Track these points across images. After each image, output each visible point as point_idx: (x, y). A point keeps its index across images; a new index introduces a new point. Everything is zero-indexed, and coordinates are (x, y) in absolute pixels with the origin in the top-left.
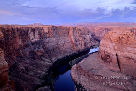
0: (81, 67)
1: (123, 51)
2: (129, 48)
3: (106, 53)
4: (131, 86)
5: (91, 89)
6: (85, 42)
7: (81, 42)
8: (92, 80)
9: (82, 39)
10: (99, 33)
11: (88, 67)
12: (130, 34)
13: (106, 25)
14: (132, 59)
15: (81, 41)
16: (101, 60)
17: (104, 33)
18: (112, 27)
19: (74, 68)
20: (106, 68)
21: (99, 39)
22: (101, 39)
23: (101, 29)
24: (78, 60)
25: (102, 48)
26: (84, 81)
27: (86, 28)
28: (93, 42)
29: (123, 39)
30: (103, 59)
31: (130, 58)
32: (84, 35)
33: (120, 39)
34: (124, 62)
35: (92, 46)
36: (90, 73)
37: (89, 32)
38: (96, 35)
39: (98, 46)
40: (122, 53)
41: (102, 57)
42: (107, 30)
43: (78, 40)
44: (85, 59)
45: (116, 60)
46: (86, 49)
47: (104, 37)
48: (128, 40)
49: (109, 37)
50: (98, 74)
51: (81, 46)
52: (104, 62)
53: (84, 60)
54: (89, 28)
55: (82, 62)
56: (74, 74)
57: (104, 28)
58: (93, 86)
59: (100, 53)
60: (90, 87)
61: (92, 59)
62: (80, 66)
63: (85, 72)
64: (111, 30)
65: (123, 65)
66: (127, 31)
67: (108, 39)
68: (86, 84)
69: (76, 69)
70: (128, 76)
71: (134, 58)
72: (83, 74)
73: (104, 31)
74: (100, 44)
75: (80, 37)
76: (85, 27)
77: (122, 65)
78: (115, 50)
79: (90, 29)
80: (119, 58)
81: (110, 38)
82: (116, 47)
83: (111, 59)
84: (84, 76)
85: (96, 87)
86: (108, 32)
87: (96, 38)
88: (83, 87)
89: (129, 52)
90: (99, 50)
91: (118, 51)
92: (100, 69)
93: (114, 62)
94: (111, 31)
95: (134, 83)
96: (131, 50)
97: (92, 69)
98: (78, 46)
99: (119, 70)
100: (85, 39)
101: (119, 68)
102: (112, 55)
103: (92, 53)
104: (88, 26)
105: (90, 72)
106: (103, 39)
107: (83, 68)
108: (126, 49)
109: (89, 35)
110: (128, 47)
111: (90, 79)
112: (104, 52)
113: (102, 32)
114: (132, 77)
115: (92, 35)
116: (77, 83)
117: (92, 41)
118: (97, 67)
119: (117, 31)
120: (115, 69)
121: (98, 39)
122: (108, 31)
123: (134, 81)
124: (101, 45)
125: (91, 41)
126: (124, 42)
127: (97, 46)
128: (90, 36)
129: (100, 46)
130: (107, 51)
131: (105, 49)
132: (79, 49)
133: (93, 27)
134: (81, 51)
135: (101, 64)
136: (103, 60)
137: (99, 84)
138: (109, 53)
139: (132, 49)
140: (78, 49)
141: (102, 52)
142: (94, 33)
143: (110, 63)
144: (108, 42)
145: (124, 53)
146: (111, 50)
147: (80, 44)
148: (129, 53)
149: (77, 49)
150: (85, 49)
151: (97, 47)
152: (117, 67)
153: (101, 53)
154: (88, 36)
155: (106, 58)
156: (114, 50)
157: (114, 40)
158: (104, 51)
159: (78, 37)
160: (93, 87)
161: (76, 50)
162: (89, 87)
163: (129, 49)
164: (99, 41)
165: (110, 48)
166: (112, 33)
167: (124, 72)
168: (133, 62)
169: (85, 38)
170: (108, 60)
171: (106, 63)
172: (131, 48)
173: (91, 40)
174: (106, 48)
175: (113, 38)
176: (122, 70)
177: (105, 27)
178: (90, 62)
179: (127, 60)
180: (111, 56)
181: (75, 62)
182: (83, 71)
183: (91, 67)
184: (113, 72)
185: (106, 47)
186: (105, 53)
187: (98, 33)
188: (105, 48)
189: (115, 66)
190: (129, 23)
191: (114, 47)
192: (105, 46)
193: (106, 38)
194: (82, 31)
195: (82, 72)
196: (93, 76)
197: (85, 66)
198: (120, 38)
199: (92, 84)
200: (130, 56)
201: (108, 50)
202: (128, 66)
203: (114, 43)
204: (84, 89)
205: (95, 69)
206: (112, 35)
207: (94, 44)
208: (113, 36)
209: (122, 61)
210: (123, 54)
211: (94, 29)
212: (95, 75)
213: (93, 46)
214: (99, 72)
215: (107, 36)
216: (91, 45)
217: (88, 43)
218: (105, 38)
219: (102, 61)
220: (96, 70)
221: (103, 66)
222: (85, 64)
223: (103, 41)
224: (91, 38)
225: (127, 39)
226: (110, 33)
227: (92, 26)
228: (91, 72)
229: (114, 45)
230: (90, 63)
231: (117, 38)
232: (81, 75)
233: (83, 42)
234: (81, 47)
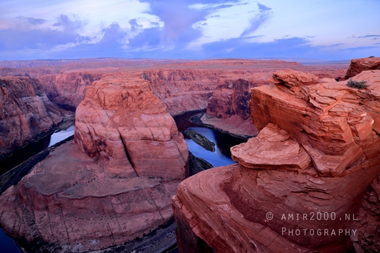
0: (32, 190)
1: (133, 126)
2: (146, 116)
3: (96, 138)
4: (162, 198)
5: (72, 238)
6: (32, 118)
7: (17, 120)
8: (70, 215)
9: (19, 110)
10: (69, 88)
11: (54, 184)
12: (143, 84)
13: (85, 67)
14: (156, 140)
15: (18, 114)
16: (84, 157)
17: (82, 88)
18: (102, 69)
19: (6, 199)
20: (101, 175)
21: (72, 105)
22: (76, 104)
23: (73, 76)
24: (16, 173)
25: (84, 127)
26: (48, 225)
27: (27, 77)
28: (57, 114)
29: (130, 99)
30: (89, 154)
31: (150, 139)
32: (24, 99)
33: (124, 99)
34: (141, 151)
35: (54, 126)
36: (62, 198)
37: (38, 88)
38: (62, 96)
39: (71, 123)
40: (133, 131)
41: (85, 149)
42: (90, 78)
43: (6, 116)
44: (39, 164)
45: (123, 150)
46: (38, 135)
47: (84, 97)
48: (141, 98)
49: (96, 97)
50: (85, 195)
51: (19, 130)
52: (93, 160)
53: (35, 167)
54: (37, 77)
55: (32, 174)
56: (12, 217)
57: (81, 74)
58: (76, 228)
59: (80, 139)
60: (69, 234)
61: (62, 159)
62: (26, 189)
63: (46, 199)
64: (99, 79)
65: (139, 157)
66: (137, 79)
67: (94, 102)
68: (54, 232)
69: (13, 199)
70: (153, 178)
71: (158, 137)
72: (42, 206)
73: (83, 82)
74: (76, 118)
75: (11, 105)
76: (24, 74)
77: (137, 157)
78: (115, 125)
79: (40, 80)
80: (127, 144)
81: (99, 98)
82: (117, 119)
83: (111, 151)
84: (46, 212)
85: (84, 227)
86: (93, 84)
87: (64, 101)
88: (47, 243)
89: (146, 126)
90: (76, 132)
91: (123, 128)
92: (86, 181)
93: (119, 156)
94: (101, 80)
95: (167, 189)
96: (151, 121)
97: (66, 186)
98: (9, 131)
99: (133, 170)
100: (31, 109)
101: (131, 167)
102: (110, 139)
103: (58, 145)
104: (33, 71)
105: (60, 195)
106: (83, 102)
107: (38, 190)
108: (140, 120)
109: (39, 95)
110: (143, 115)
111: (65, 213)
112: (88, 136)
113: (77, 85)
114: (161, 178)
115: (51, 97)
116: (26, 239)
117: (54, 113)
118: (78, 178)
119: (114, 81)
120: (122, 170)
121: (69, 103)
122: (92, 81)
123: (165, 185)
124: (80, 119)
125: (51, 113)
126: (134, 104)
127: (68, 122)
128: (45, 97)
129: (77, 123)
130: (97, 132)
131: (90, 128)
132: (15, 141)
133: (48, 72)
134: (24, 145)
135: (88, 167)
136: (90, 156)
137: (91, 219)
138: (102, 137)
139: (153, 118)
140: (12, 141)
141: (85, 136)
142: (55, 88)
143: (109, 159)
144: (95, 109)
145: (136, 129)
146: (107, 127)
147: (14, 124)
148: (147, 129)
149: (9, 141)
150: (35, 138)
151: (69, 127)
152: (125, 165)
153: (83, 138)
154: (37, 98)
155: (97, 150)
156: (113, 127)
157: (110, 101)
158: (90, 133)
159: (6, 106)
160: (78, 230)
161: (4, 145)
162: (66, 235)
163: (145, 118)
164: (73, 109)
165: (102, 123)
166: (103, 85)
167: (144, 172)
168: (158, 146)
169: (28, 107)
170: (103, 153)
171: (100, 162)
172: (149, 117)
173: (48, 109)
174: (94, 126)
175: (106, 98)
176: (137, 170)
177: (83, 71)
178: (56, 170)
179: (146, 145)
180: (108, 142)
181: (6, 181)
182: (39, 200)
183: (60, 183)
184: (120, 178)
185: (93, 123)
186: (92, 138)
187: (65, 90)
188: (91, 124)
189: (121, 164)
190: (139, 60)
191: (111, 118)
192: (89, 119)
193: (89, 99)
194: (17, 85)
195: (36, 203)
196: (72, 203)
197: (43, 183)
198: (122, 95)
199: (73, 226)
200: (149, 135)
201: (100, 129)
202: (149, 157)
203: (111, 108)
204: (53, 245)
205: (72, 183)
206: (104, 90)
207: (61, 120)
208: (106, 93)
209: (136, 148)
210: (135, 132)
211: (53, 78)
212: (76, 200)
213: (59, 124)
214: (85, 189)
215: (90, 93)
216: (51, 122)
217: (41, 118)
218: (87, 99)
219: (90, 159)
220: (77, 186)
221: (92, 171)
222: (44, 179)
223: (83, 107)
224: (49, 103)
225: (139, 97)
226: (97, 87)
227: (46, 69)
228: (63, 196)
229: (111, 114)
230: (58, 172)
231: (117, 96)
232: (36, 212)
233: (25, 119)
234: (21, 134)
